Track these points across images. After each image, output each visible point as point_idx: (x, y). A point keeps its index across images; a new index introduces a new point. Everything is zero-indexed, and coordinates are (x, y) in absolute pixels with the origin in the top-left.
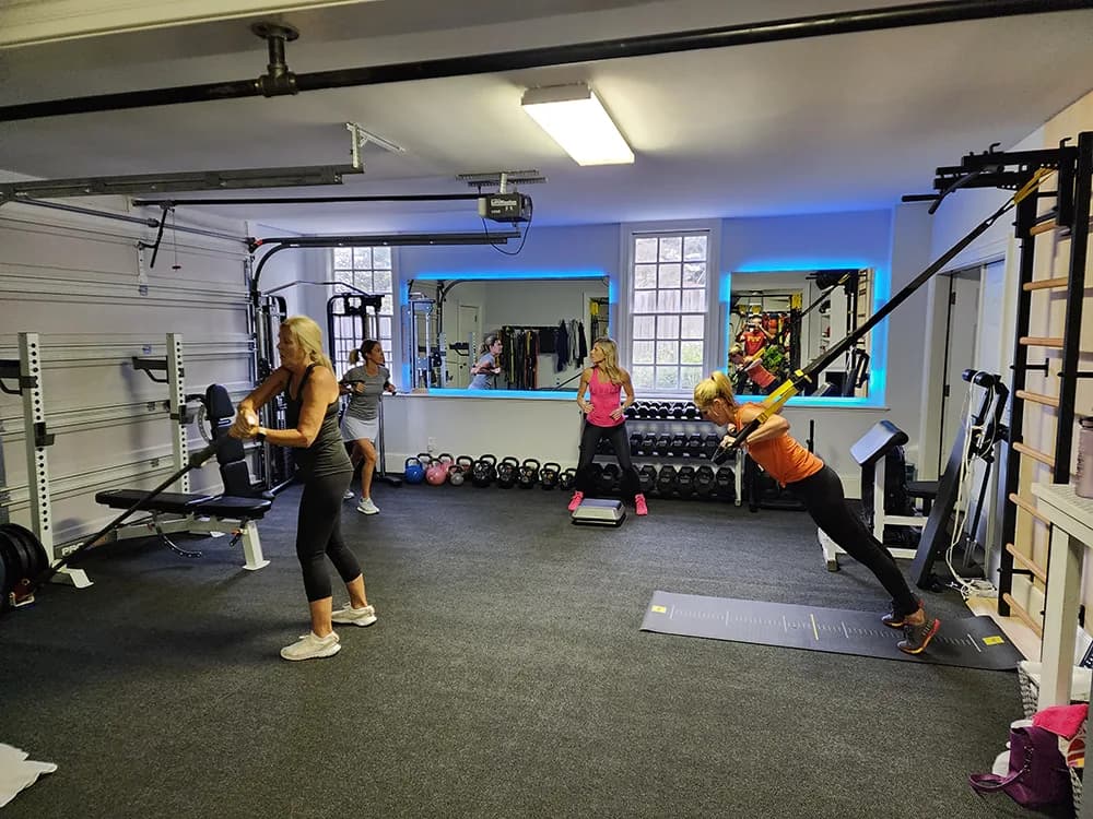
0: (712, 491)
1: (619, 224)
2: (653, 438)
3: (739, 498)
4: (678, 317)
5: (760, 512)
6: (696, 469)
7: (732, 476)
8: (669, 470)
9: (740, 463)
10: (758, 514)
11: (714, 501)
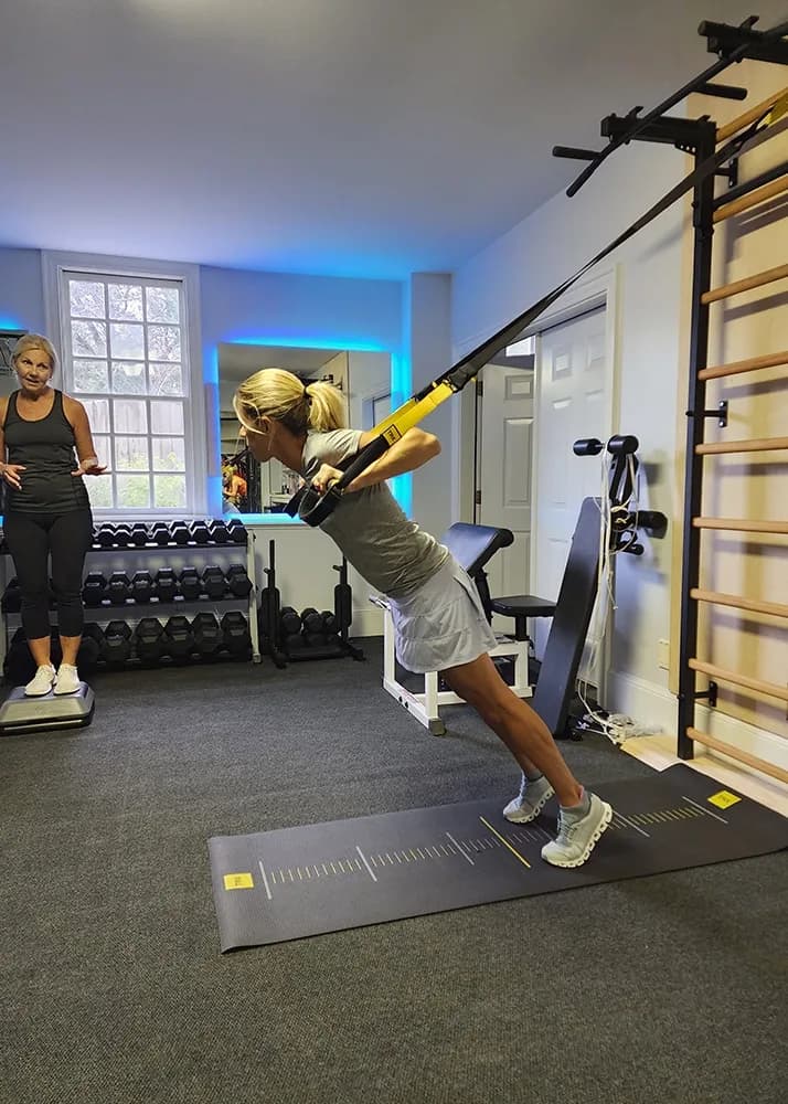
0: (220, 648)
1: (39, 250)
2: (123, 578)
3: (256, 652)
4: (143, 404)
5: (291, 667)
6: (190, 620)
7: (246, 624)
8: (153, 625)
9: (254, 604)
10: (288, 670)
11: (223, 660)
